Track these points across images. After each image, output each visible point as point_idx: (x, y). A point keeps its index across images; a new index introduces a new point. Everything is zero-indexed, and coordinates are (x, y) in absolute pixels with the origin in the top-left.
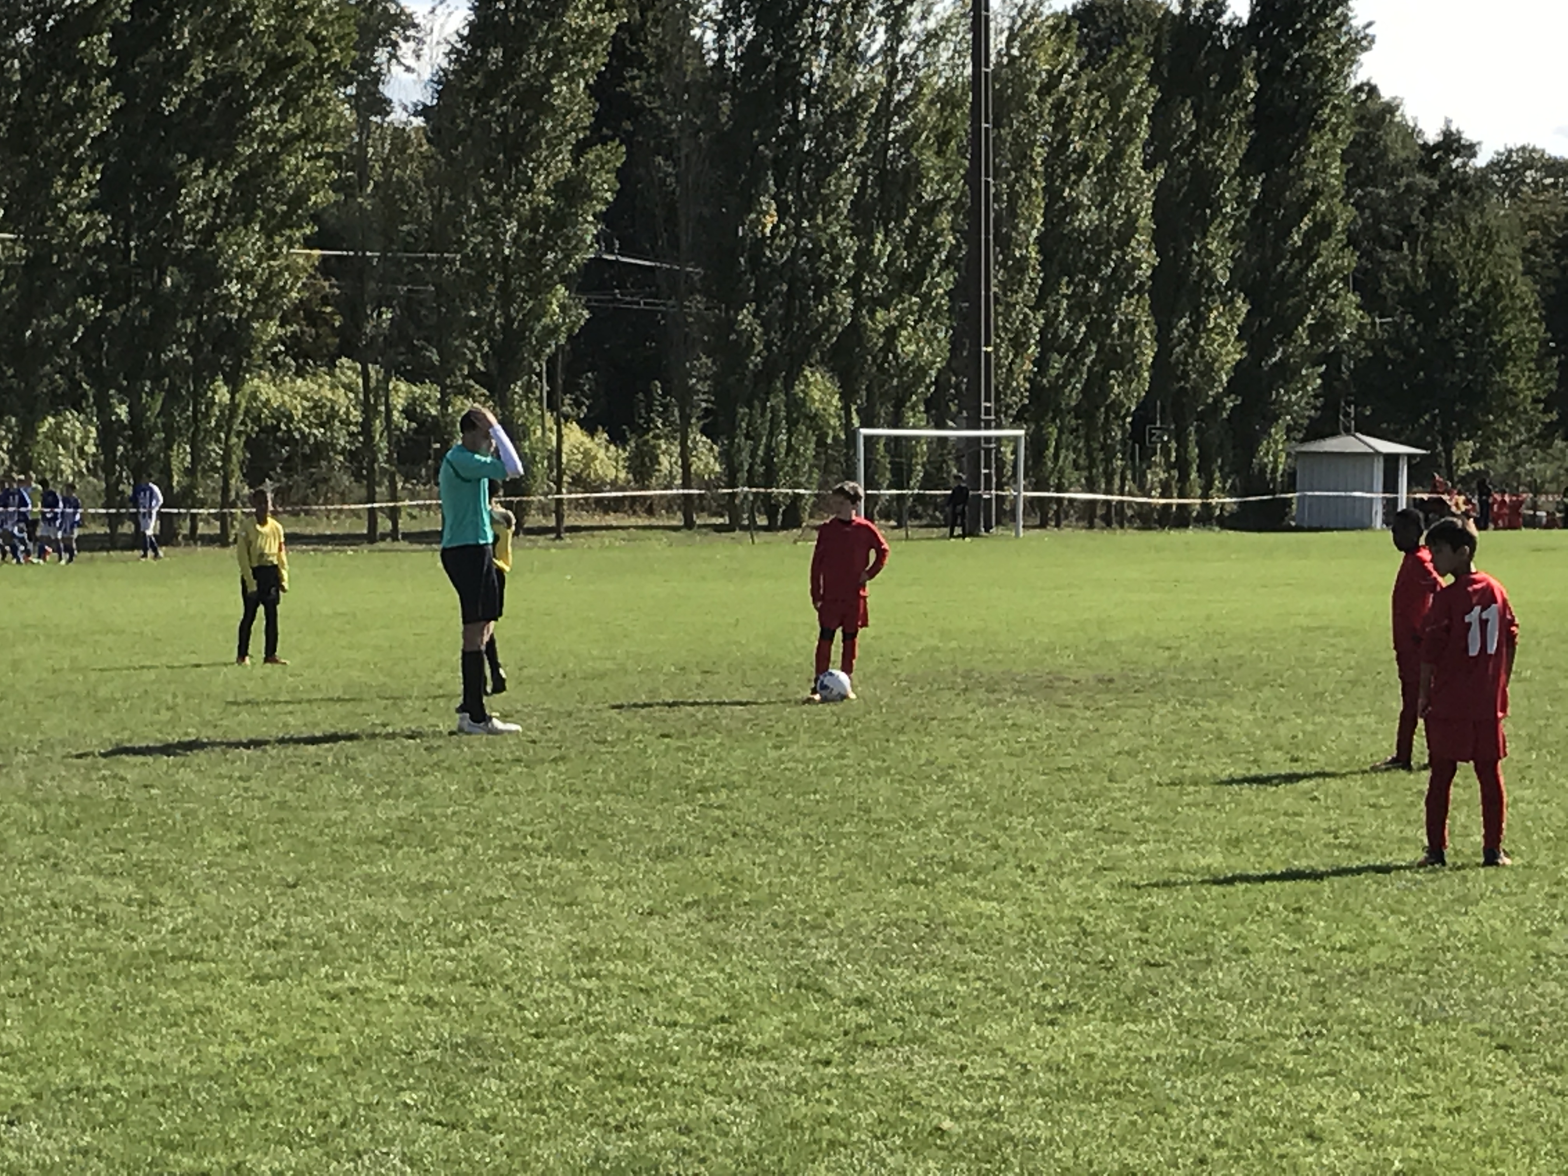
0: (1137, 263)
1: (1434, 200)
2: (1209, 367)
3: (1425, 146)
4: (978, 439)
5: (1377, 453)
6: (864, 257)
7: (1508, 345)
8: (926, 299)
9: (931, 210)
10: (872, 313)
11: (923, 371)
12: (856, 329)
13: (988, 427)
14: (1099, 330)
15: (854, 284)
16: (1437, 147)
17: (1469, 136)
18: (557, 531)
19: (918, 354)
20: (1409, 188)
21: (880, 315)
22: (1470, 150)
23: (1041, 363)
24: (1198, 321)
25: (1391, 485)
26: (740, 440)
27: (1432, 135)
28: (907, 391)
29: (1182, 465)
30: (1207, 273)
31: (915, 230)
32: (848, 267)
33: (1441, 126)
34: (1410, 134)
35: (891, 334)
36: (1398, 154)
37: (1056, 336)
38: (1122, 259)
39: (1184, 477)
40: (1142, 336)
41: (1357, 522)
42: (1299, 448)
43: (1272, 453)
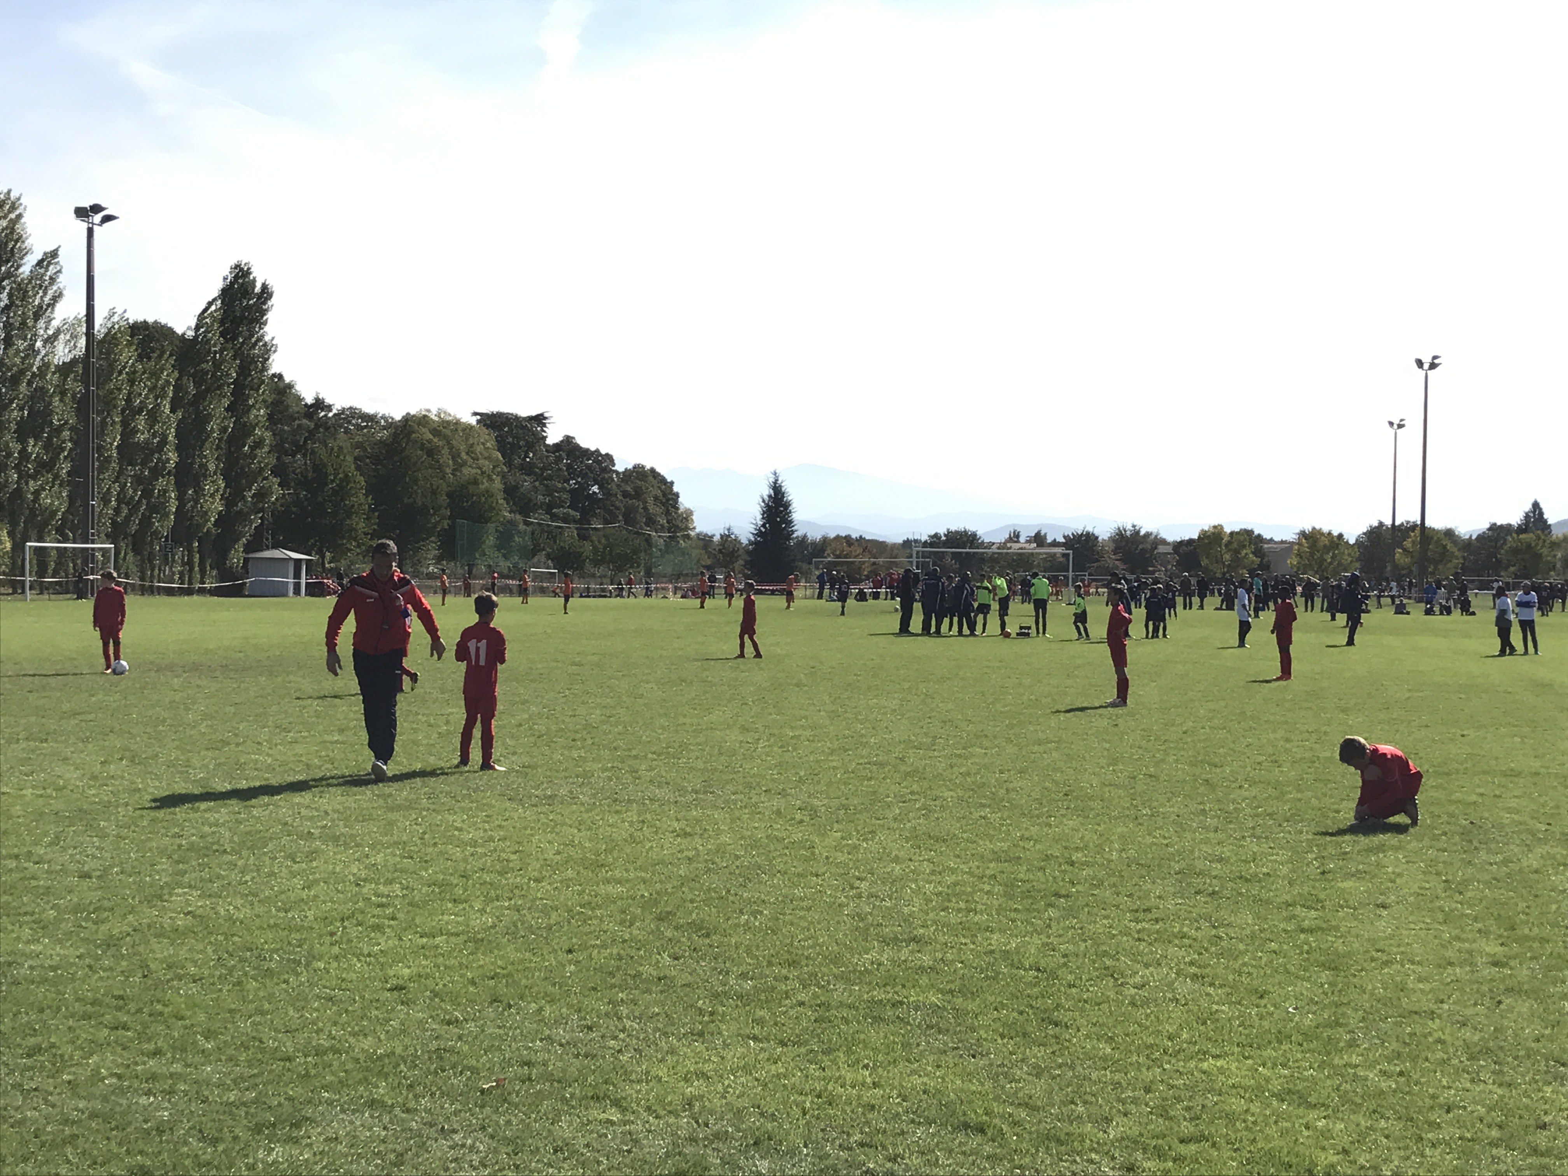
0: (168, 460)
1: (312, 434)
2: (206, 513)
3: (306, 405)
4: (87, 549)
5: (291, 558)
6: (23, 452)
7: (353, 506)
8: (56, 477)
9: (59, 430)
10: (27, 483)
11: (54, 513)
12: (18, 491)
13: (93, 543)
14: (147, 493)
15: (17, 467)
16: (312, 405)
17: (328, 401)
19: (52, 504)
20: (299, 426)
21: (31, 483)
22: (329, 408)
23: (117, 511)
24: (199, 491)
25: (297, 575)
27: (310, 400)
28: (46, 523)
29: (190, 563)
30: (204, 466)
31: (49, 438)
32: (15, 458)
33: (314, 395)
34: (299, 399)
35: (37, 493)
36: (292, 409)
37: (125, 496)
38: (159, 459)
39: (191, 570)
40: (170, 497)
41: (278, 592)
42: (251, 556)
43: (236, 557)
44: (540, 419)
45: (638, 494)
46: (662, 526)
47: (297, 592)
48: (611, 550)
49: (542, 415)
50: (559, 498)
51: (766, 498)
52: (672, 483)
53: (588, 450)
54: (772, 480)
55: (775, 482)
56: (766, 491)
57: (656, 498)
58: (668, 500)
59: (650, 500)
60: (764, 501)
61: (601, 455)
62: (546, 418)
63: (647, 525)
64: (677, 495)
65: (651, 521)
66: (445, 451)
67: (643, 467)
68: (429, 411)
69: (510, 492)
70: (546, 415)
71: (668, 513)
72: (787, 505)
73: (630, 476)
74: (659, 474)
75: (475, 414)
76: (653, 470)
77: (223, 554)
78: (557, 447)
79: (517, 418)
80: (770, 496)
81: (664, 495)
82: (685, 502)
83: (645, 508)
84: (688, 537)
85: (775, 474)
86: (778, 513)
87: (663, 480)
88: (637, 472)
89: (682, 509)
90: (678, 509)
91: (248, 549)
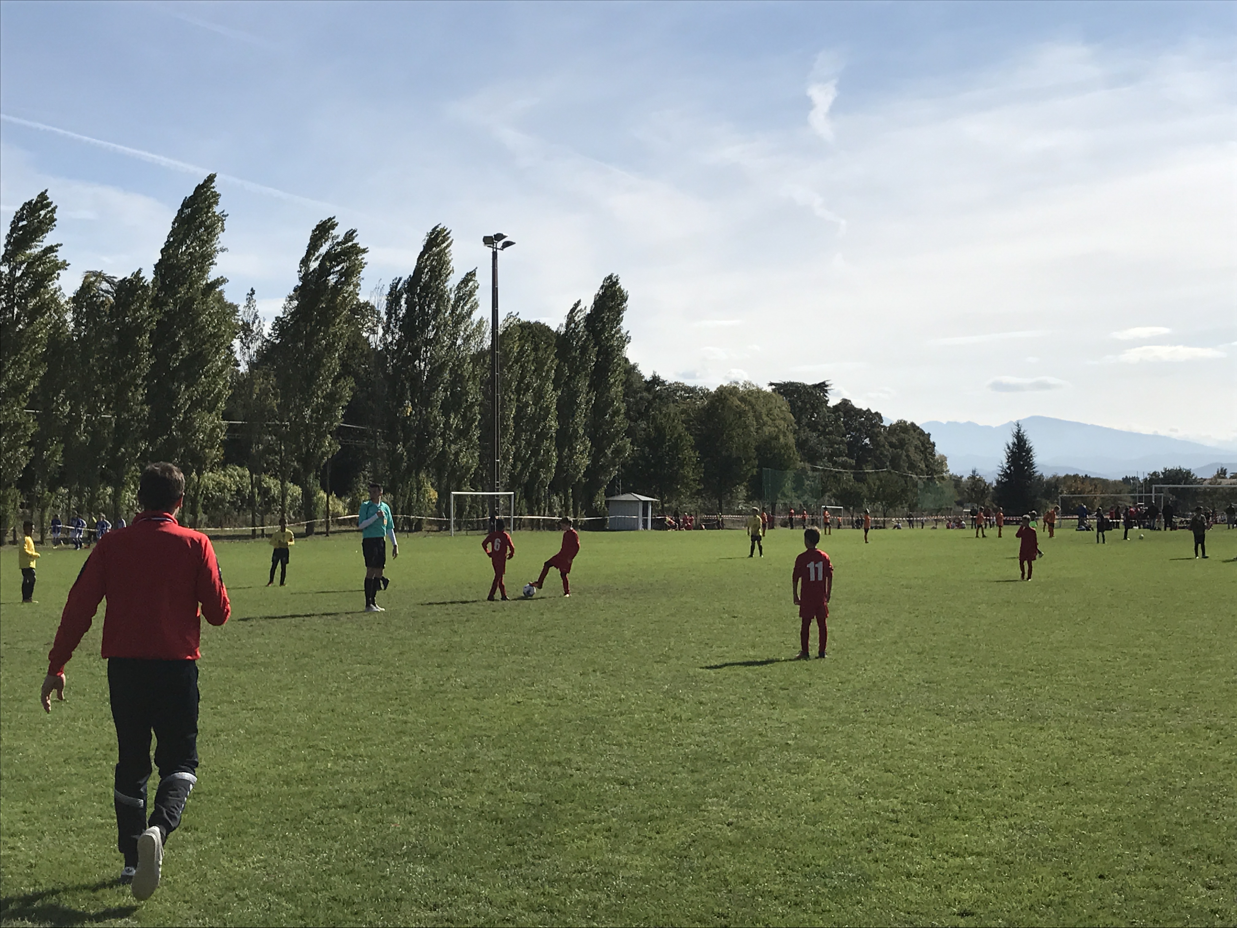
0: (550, 427)
1: (650, 403)
2: (577, 467)
3: (646, 381)
4: (494, 496)
5: (640, 500)
6: (447, 424)
7: (685, 459)
8: (470, 440)
9: (472, 405)
10: (449, 446)
11: (469, 469)
12: (444, 453)
13: (498, 491)
14: (535, 453)
15: (443, 435)
16: (650, 382)
17: (662, 377)
18: (327, 533)
19: (467, 462)
20: (641, 398)
21: (453, 446)
22: (663, 383)
23: (514, 466)
24: (572, 449)
25: (645, 514)
26: (398, 496)
27: (648, 377)
28: (464, 477)
29: (566, 504)
30: (576, 431)
31: (465, 412)
32: (441, 428)
33: (652, 374)
34: (640, 377)
35: (457, 454)
36: (636, 385)
37: (519, 455)
38: (545, 426)
40: (552, 455)
41: (633, 528)
42: (610, 499)
43: (600, 500)
44: (822, 387)
45: (902, 444)
46: (922, 470)
47: (645, 527)
48: (884, 491)
49: (824, 383)
50: (839, 448)
51: (1011, 446)
52: (929, 435)
53: (861, 410)
54: (1015, 430)
55: (1019, 432)
56: (1011, 440)
57: (916, 447)
58: (926, 448)
59: (912, 449)
60: (1009, 448)
61: (871, 413)
62: (827, 386)
63: (909, 468)
64: (934, 445)
65: (912, 467)
66: (751, 414)
67: (905, 422)
68: (737, 383)
69: (801, 445)
70: (827, 383)
71: (926, 459)
72: (1029, 451)
73: (895, 430)
74: (918, 428)
75: (771, 384)
76: (913, 424)
77: (591, 499)
78: (835, 407)
79: (804, 386)
80: (1014, 444)
81: (923, 445)
82: (939, 450)
83: (908, 456)
84: (943, 478)
85: (1018, 425)
86: (1021, 458)
87: (922, 433)
88: (901, 427)
89: (937, 457)
90: (934, 455)
91: (608, 493)
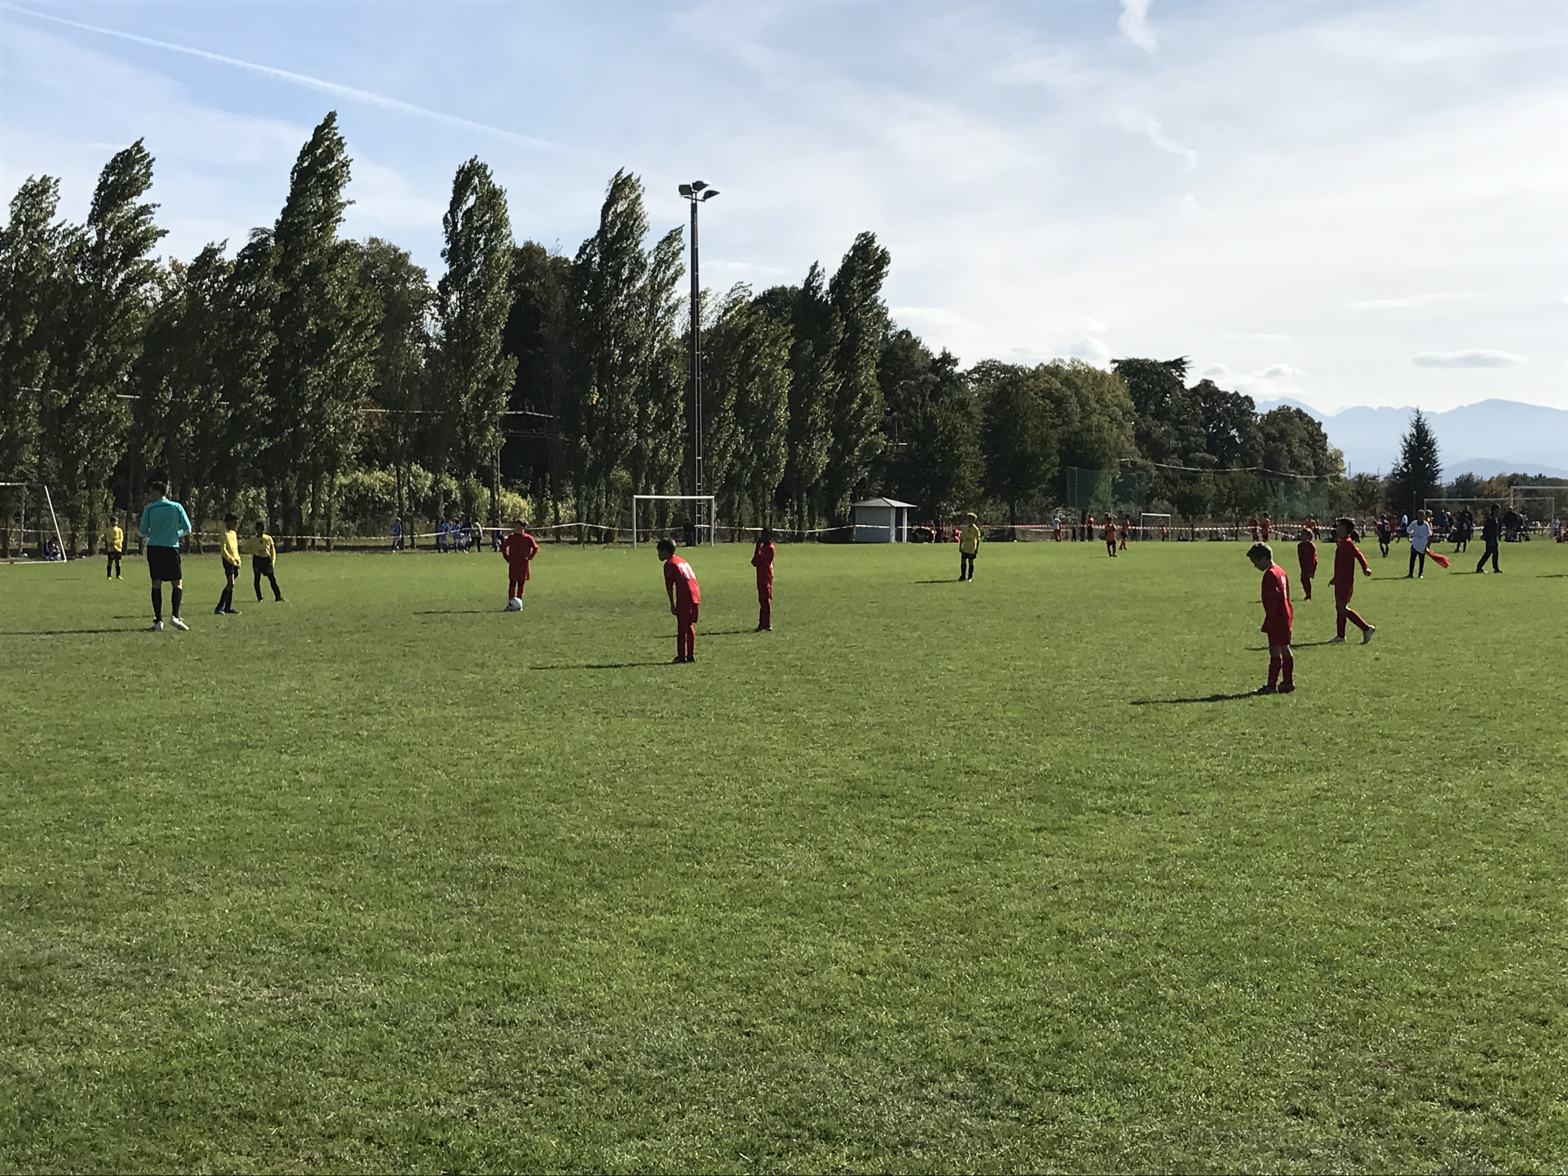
0: (780, 417)
1: (937, 386)
2: (813, 466)
3: (934, 361)
4: (694, 500)
5: (892, 507)
6: (643, 414)
7: (961, 456)
8: (673, 434)
9: (675, 390)
10: (646, 441)
11: (672, 468)
12: (638, 449)
13: (699, 494)
14: (759, 449)
15: (638, 427)
16: (940, 360)
17: (954, 355)
19: (669, 460)
20: (925, 380)
21: (650, 441)
22: (955, 362)
24: (807, 445)
25: (899, 522)
27: (937, 355)
28: (665, 477)
29: (800, 512)
30: (814, 423)
31: (666, 400)
32: (635, 419)
33: (941, 350)
34: (927, 354)
35: (656, 450)
36: (919, 364)
38: (772, 416)
39: (801, 519)
40: (781, 452)
41: (883, 539)
42: (856, 504)
43: (844, 506)
44: (1179, 364)
45: (1283, 435)
46: (1308, 468)
47: (899, 538)
49: (1181, 359)
50: (1195, 442)
51: (1408, 438)
52: (1320, 424)
53: (1226, 393)
54: (1414, 418)
55: (1419, 419)
56: (1409, 430)
57: (1302, 441)
58: (1316, 441)
59: (1296, 442)
60: (1405, 440)
61: (1239, 397)
62: (1184, 363)
63: (1291, 467)
64: (1325, 437)
65: (1296, 464)
66: (1074, 400)
67: (1289, 408)
68: (1062, 361)
69: (1142, 438)
70: (1185, 360)
71: (1314, 455)
72: (1431, 444)
73: (1276, 418)
74: (1306, 415)
75: (1114, 361)
76: (1299, 412)
77: (833, 504)
78: (1194, 390)
79: (1154, 364)
80: (1412, 435)
81: (1311, 436)
82: (1333, 443)
83: (1290, 451)
84: (1338, 479)
85: (1418, 412)
86: (1421, 453)
87: (1311, 421)
88: (1282, 414)
89: (1330, 451)
90: (1326, 450)
91: (853, 499)
